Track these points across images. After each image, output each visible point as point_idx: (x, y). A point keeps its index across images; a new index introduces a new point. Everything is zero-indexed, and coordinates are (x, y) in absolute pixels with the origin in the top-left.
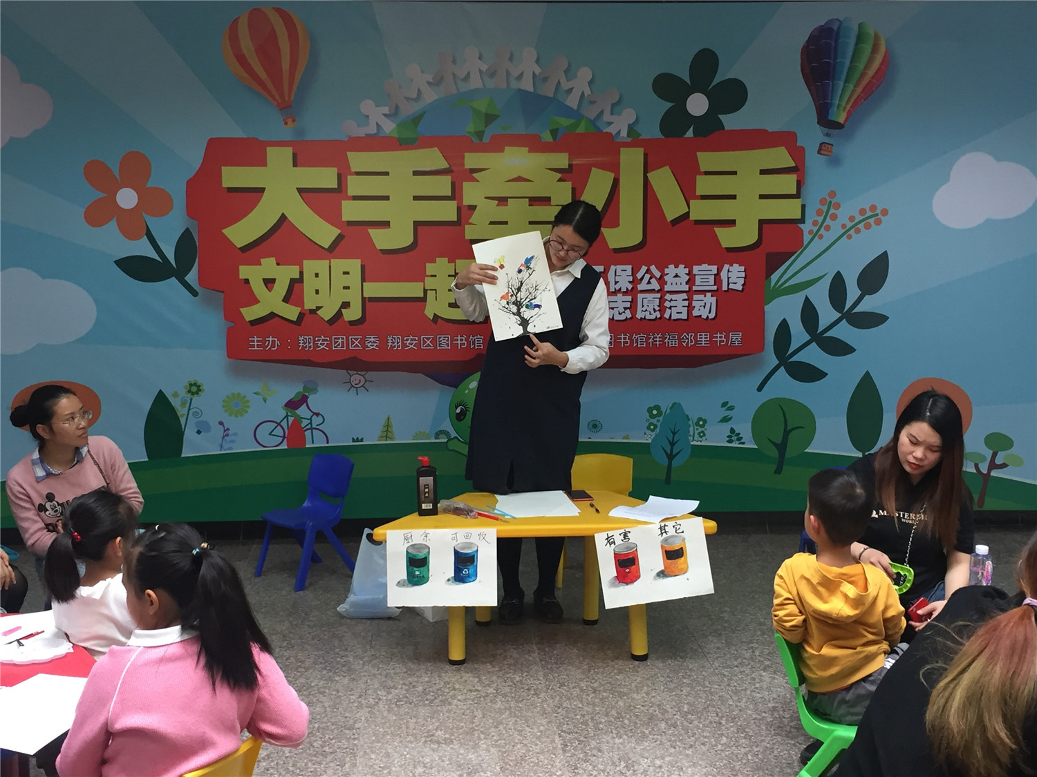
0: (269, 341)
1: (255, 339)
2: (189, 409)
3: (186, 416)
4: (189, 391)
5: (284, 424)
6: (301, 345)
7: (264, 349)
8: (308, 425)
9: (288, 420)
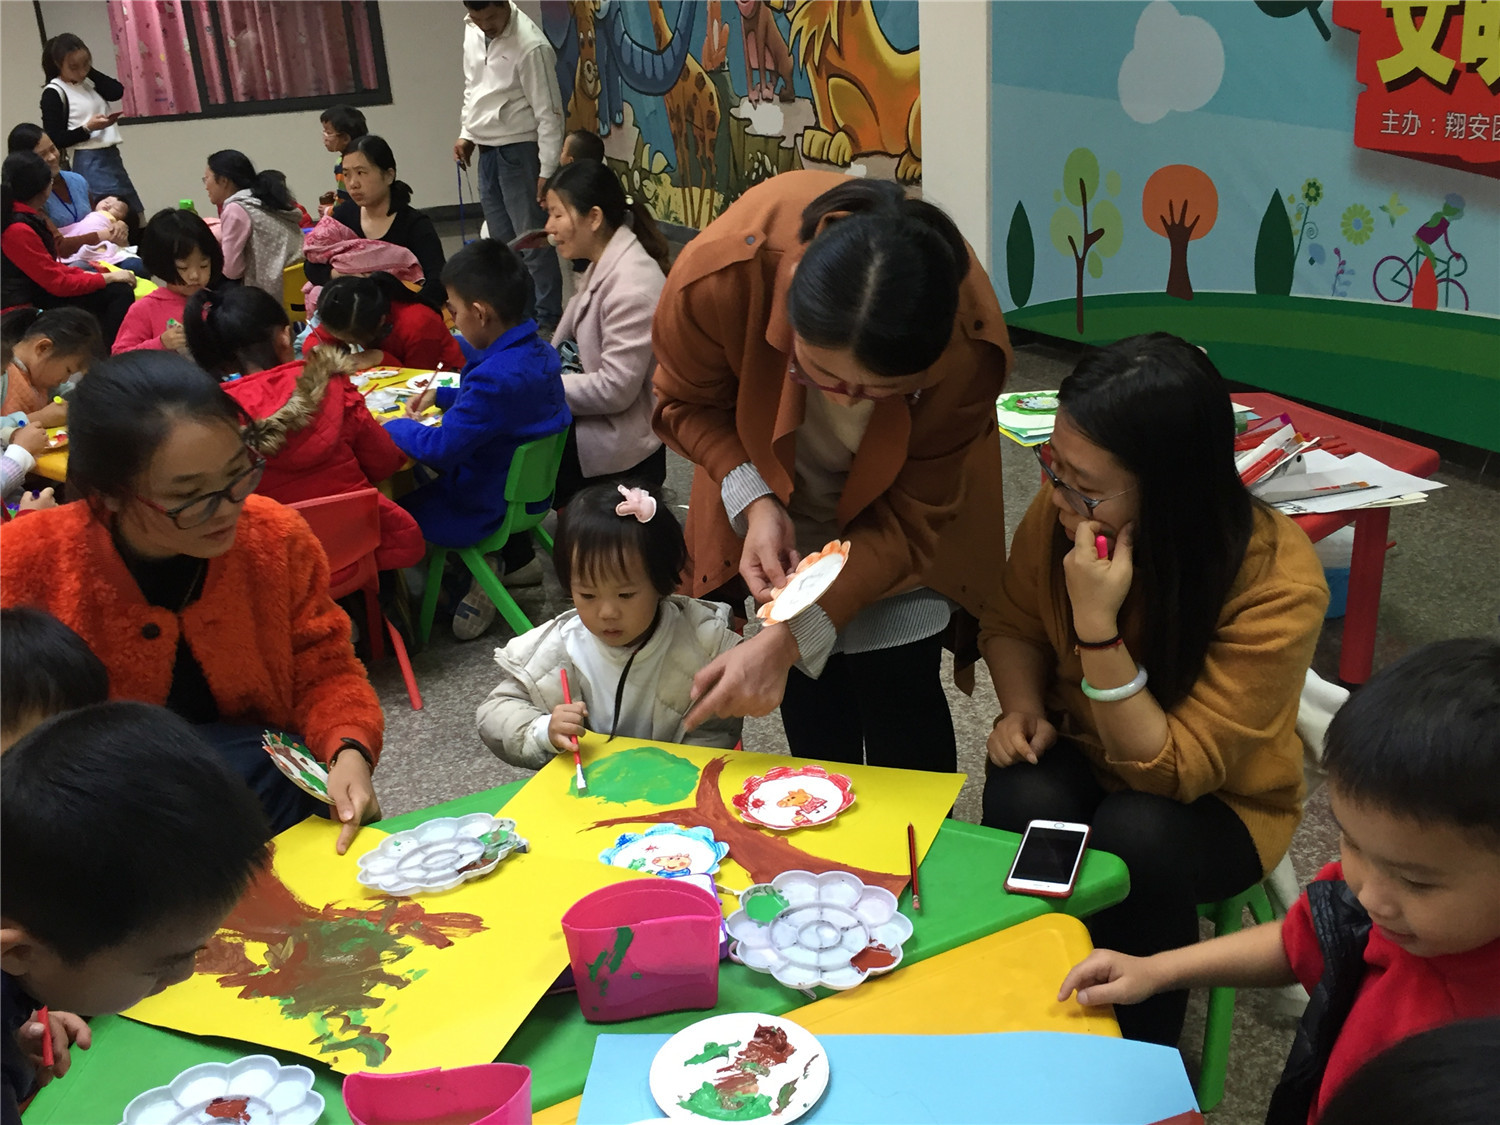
0: (1407, 118)
1: (1391, 115)
2: (1304, 224)
3: (1299, 235)
4: (1307, 195)
5: (1412, 265)
6: (1449, 128)
7: (1401, 132)
8: (1443, 272)
9: (1417, 260)
